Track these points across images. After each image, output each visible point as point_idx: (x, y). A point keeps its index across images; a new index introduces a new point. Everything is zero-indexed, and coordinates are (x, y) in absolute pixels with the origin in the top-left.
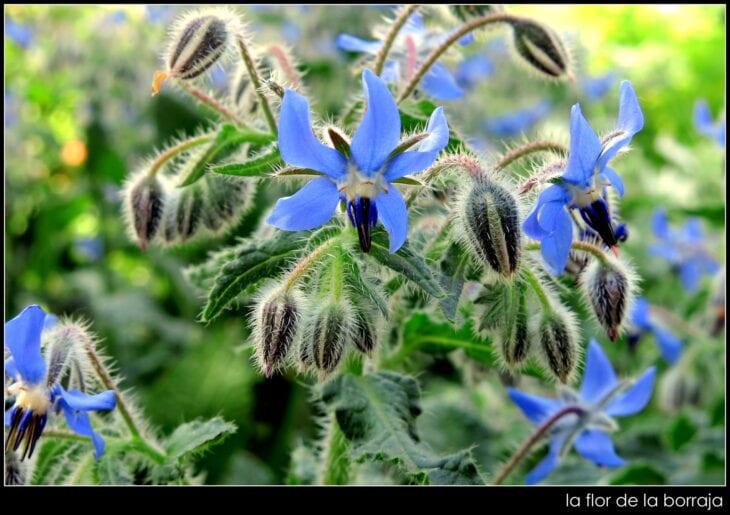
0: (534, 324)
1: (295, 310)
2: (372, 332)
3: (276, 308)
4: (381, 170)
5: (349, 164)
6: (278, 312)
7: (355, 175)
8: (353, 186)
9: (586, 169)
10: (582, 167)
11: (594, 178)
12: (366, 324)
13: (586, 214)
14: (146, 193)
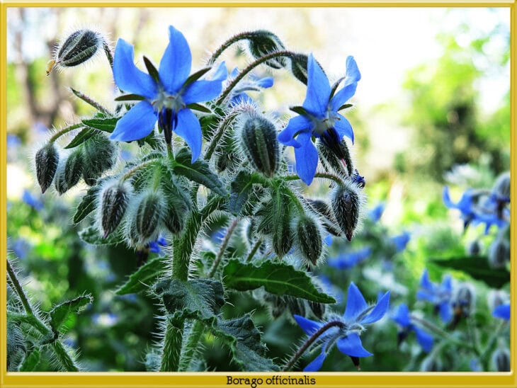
0: (294, 224)
1: (125, 193)
2: (179, 217)
3: (112, 191)
4: (181, 92)
5: (159, 87)
6: (113, 194)
7: (163, 95)
8: (161, 101)
9: (322, 104)
10: (318, 102)
11: (328, 113)
12: (175, 212)
13: (324, 139)
14: (45, 153)
